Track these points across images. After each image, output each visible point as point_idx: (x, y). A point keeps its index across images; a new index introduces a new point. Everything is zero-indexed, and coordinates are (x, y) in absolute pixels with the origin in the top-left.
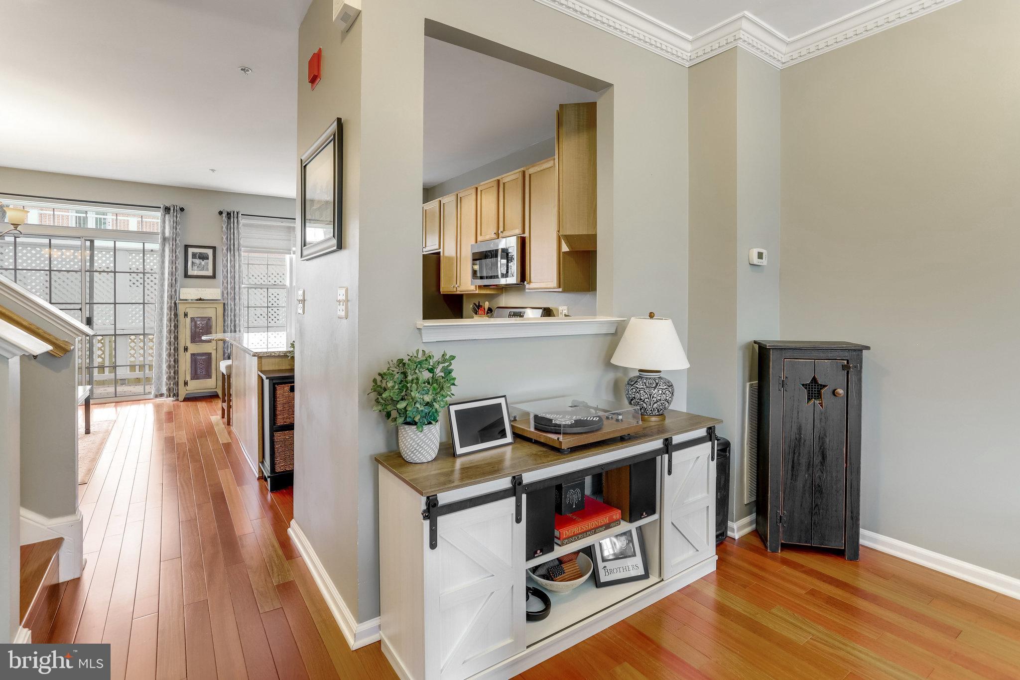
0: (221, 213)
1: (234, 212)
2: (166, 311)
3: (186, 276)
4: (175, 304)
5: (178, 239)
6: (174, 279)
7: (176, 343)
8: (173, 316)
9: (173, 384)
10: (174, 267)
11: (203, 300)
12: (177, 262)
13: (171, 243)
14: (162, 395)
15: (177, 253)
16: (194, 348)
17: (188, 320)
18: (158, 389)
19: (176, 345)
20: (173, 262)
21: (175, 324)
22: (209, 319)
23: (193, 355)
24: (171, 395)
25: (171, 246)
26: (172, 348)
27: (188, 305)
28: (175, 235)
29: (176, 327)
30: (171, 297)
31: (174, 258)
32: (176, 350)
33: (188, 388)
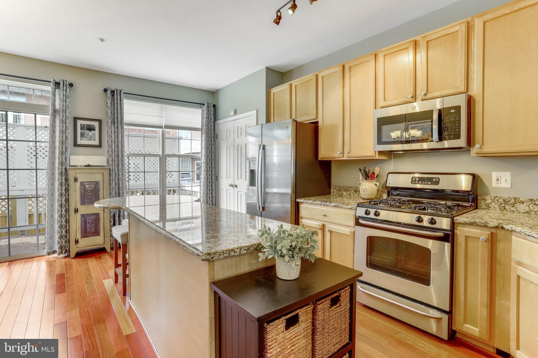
0: (106, 90)
1: (117, 90)
2: (57, 176)
3: (76, 145)
4: (66, 169)
5: (67, 111)
6: (64, 147)
7: (67, 205)
8: (64, 181)
9: (65, 242)
10: (64, 136)
11: (91, 166)
12: (67, 132)
13: (61, 115)
14: (54, 252)
15: (67, 124)
16: (84, 210)
17: (78, 184)
18: (51, 247)
19: (67, 207)
20: (63, 132)
21: (66, 188)
22: (97, 183)
23: (83, 216)
24: (63, 252)
25: (61, 117)
26: (64, 210)
27: (77, 171)
28: (64, 108)
29: (67, 190)
30: (62, 164)
31: (64, 128)
32: (67, 211)
33: (78, 246)
